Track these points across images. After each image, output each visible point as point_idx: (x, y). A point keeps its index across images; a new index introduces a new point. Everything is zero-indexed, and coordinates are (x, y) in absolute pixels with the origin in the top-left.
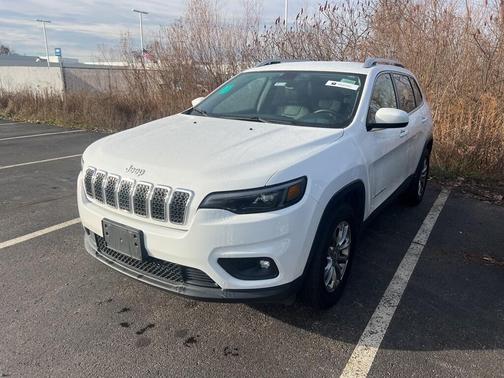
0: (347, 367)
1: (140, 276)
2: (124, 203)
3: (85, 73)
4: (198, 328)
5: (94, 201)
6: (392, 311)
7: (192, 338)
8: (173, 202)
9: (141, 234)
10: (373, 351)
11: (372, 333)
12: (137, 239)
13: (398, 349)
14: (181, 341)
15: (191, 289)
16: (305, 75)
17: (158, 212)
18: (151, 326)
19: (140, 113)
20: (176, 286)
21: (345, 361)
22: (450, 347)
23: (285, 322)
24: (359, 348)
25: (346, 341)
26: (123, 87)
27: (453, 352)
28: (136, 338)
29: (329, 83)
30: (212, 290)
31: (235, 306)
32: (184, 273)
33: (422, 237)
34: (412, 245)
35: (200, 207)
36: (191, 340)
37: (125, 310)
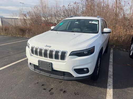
0: (107, 95)
1: (50, 75)
2: (45, 55)
3: (8, 20)
4: (65, 88)
5: (34, 55)
6: (112, 79)
7: (65, 91)
8: (61, 54)
9: (52, 64)
10: (112, 90)
11: (110, 85)
12: (50, 65)
13: (117, 89)
14: (62, 92)
15: (66, 78)
16: (83, 20)
17: (57, 57)
18: (52, 89)
19: (27, 31)
20: (61, 77)
21: (106, 93)
22: (129, 87)
23: (87, 84)
24: (108, 90)
25: (104, 88)
26: (20, 24)
27: (130, 88)
28: (49, 93)
29: (90, 22)
30: (72, 77)
31: (73, 81)
32: (64, 73)
33: (111, 60)
34: (110, 63)
35: (69, 55)
36: (64, 92)
37: (43, 85)
